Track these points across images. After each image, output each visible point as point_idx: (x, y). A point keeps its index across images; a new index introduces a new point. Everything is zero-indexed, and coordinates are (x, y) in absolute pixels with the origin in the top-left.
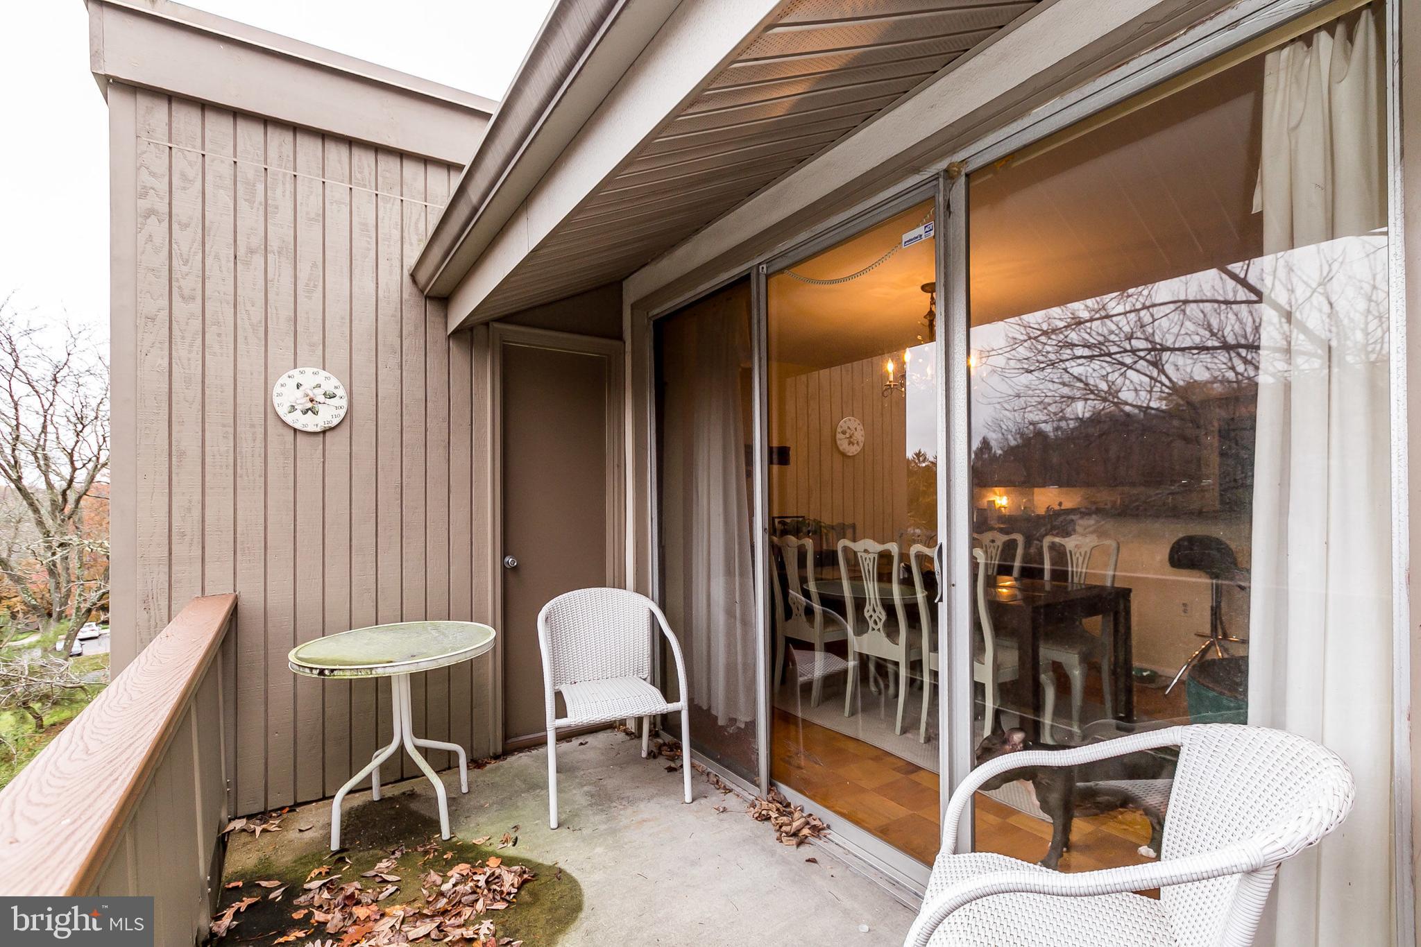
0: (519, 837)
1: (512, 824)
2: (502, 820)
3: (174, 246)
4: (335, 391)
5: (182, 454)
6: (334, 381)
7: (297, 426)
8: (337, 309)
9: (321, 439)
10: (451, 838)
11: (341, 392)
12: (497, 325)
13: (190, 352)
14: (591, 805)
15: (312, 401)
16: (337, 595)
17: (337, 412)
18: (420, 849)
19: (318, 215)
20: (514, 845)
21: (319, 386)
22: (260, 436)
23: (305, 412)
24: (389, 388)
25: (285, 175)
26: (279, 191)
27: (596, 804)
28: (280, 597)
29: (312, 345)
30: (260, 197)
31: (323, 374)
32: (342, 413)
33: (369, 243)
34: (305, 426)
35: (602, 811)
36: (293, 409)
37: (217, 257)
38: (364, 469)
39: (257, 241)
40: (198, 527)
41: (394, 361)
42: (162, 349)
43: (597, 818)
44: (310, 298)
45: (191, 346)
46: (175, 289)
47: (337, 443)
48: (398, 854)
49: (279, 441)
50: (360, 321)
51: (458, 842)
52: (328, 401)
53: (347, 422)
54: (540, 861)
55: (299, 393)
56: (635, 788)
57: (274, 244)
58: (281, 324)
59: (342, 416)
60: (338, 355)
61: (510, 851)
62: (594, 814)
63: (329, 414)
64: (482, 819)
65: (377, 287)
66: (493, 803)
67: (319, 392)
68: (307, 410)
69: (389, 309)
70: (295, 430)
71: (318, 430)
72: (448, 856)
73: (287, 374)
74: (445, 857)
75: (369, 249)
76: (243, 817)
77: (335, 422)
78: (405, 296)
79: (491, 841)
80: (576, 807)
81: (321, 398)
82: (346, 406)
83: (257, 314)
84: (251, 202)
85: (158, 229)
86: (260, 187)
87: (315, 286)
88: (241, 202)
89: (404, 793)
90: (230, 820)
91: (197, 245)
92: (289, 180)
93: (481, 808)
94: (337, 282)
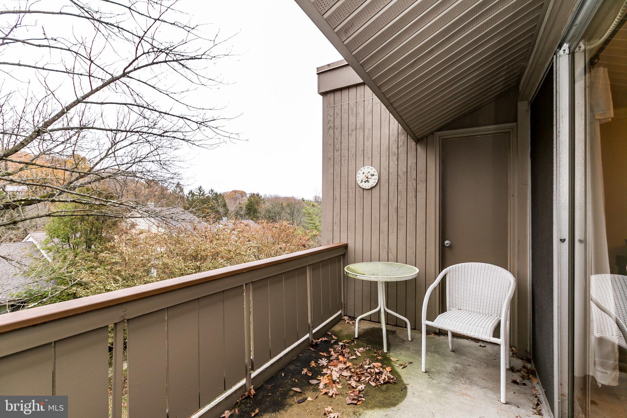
0: (408, 367)
1: (410, 361)
2: (410, 357)
3: (335, 136)
4: (374, 173)
5: (336, 198)
6: (374, 170)
7: (363, 187)
8: (376, 143)
9: (371, 191)
10: (387, 353)
11: (376, 173)
12: (437, 133)
13: (338, 167)
14: (450, 373)
15: (367, 178)
16: (375, 248)
17: (375, 181)
18: (375, 351)
19: (370, 111)
20: (402, 368)
21: (369, 172)
22: (354, 192)
23: (365, 182)
24: (393, 170)
25: (361, 101)
26: (360, 108)
27: (453, 374)
28: (359, 247)
29: (368, 158)
30: (355, 112)
31: (371, 167)
32: (376, 181)
33: (386, 115)
34: (365, 187)
35: (453, 378)
36: (362, 181)
37: (344, 136)
38: (384, 200)
39: (354, 127)
40: (339, 220)
41: (395, 158)
42: (332, 167)
43: (446, 379)
44: (368, 141)
45: (338, 165)
46: (335, 148)
47: (376, 192)
48: (368, 348)
49: (359, 193)
50: (384, 145)
51: (388, 355)
52: (372, 177)
53: (379, 184)
54: (404, 380)
55: (364, 176)
56: (482, 379)
57: (358, 126)
58: (359, 153)
59: (377, 182)
60: (376, 161)
61: (399, 370)
62: (447, 377)
63: (373, 182)
64: (404, 353)
65: (389, 131)
66: (414, 350)
67: (369, 174)
68: (366, 181)
69: (393, 138)
70: (363, 189)
71: (369, 188)
72: (379, 358)
73: (360, 170)
74: (378, 357)
75: (386, 117)
76: (348, 316)
77: (374, 184)
78: (400, 131)
79: (397, 362)
80: (443, 370)
81: (370, 177)
82: (378, 178)
83: (353, 150)
84: (352, 114)
85: (331, 131)
86: (355, 108)
87: (370, 137)
88: (350, 115)
89: (392, 330)
90: (345, 316)
91: (340, 134)
92: (362, 102)
93: (408, 349)
94: (376, 133)
